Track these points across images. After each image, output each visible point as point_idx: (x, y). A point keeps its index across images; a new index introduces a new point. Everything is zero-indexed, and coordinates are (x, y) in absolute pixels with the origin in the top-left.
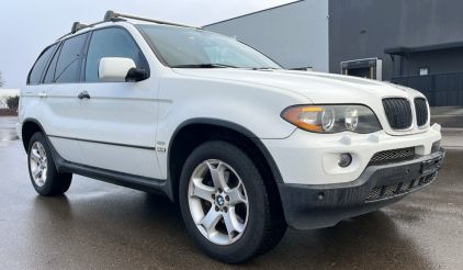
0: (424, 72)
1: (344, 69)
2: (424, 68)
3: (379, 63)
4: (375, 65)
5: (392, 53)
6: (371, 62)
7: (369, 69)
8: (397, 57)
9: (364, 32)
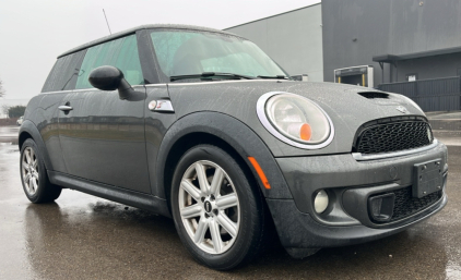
0: (412, 79)
1: (337, 77)
2: (412, 75)
3: (370, 70)
4: (366, 73)
5: (381, 61)
6: (362, 70)
7: (360, 76)
8: (386, 65)
9: (355, 40)
